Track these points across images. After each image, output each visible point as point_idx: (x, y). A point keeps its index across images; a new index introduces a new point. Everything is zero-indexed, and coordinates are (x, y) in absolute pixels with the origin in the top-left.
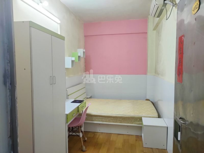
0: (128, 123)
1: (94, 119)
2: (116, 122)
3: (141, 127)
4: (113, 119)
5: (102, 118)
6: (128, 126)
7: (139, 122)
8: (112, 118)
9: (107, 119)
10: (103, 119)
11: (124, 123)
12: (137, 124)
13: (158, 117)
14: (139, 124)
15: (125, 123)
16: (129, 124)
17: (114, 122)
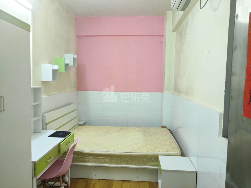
0: (138, 164)
1: (86, 159)
2: (120, 164)
3: (157, 170)
4: (116, 158)
5: (99, 158)
6: (137, 169)
7: (154, 162)
8: (114, 157)
9: (107, 159)
10: (101, 158)
11: (131, 165)
12: (152, 166)
13: (180, 154)
14: (154, 166)
15: (134, 164)
16: (140, 165)
17: (117, 163)
